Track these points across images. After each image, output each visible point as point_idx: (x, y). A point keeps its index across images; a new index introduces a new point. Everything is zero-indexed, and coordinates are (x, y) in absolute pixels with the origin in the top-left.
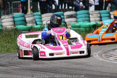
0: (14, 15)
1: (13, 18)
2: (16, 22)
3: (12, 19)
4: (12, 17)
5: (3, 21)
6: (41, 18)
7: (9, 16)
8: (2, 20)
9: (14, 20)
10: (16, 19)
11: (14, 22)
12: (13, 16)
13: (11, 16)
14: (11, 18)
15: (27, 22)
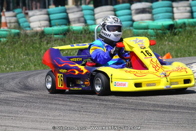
0: (49, 10)
1: (48, 14)
2: (52, 22)
3: (46, 16)
4: (46, 13)
5: (31, 19)
6: (94, 15)
7: (41, 11)
8: (30, 17)
9: (49, 18)
10: (52, 17)
11: (50, 20)
12: (47, 12)
13: (44, 11)
14: (45, 14)
15: (71, 20)
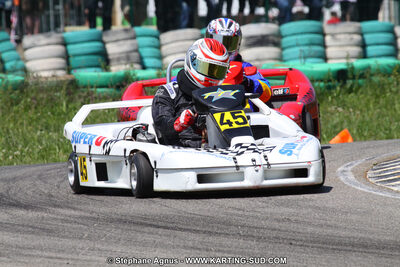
0: (65, 35)
1: (64, 44)
2: (72, 60)
3: (60, 49)
4: (60, 40)
5: (29, 53)
6: (159, 47)
7: (49, 36)
8: (26, 49)
9: (67, 52)
10: (72, 49)
11: (66, 56)
12: (63, 38)
13: (54, 37)
14: (57, 44)
15: (110, 57)
